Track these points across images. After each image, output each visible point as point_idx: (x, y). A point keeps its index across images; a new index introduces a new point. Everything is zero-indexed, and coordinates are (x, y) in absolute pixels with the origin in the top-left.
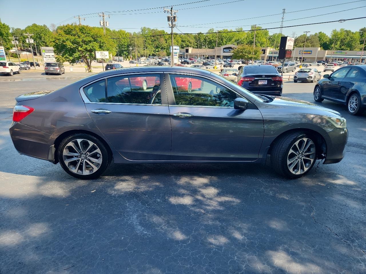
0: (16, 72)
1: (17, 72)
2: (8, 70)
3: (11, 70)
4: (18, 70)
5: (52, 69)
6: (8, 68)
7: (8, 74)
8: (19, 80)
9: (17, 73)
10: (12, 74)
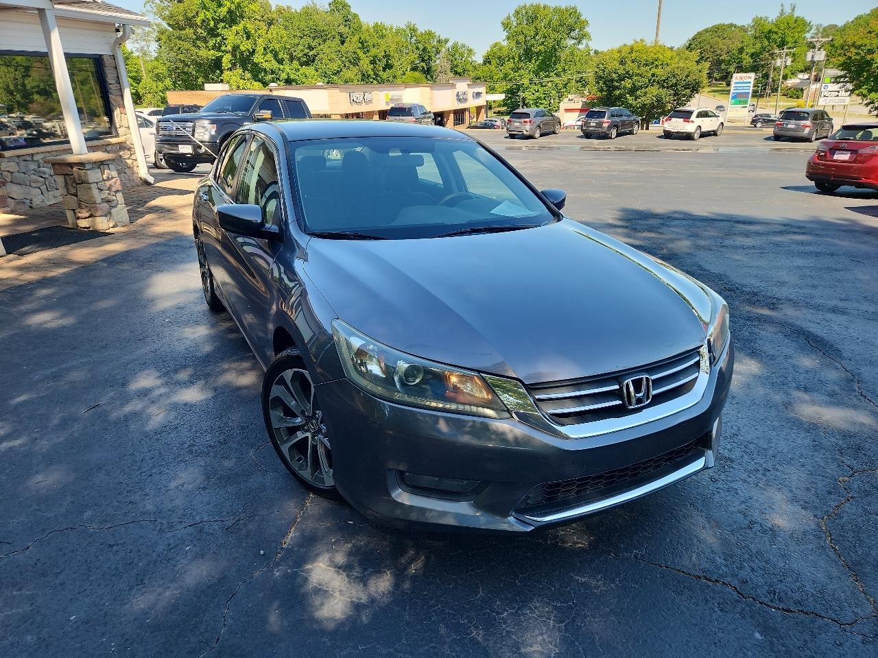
0: (709, 132)
1: (714, 131)
2: (689, 128)
3: (700, 126)
4: (715, 128)
5: (793, 126)
6: (693, 122)
7: (688, 137)
8: (711, 150)
9: (710, 135)
10: (696, 136)
